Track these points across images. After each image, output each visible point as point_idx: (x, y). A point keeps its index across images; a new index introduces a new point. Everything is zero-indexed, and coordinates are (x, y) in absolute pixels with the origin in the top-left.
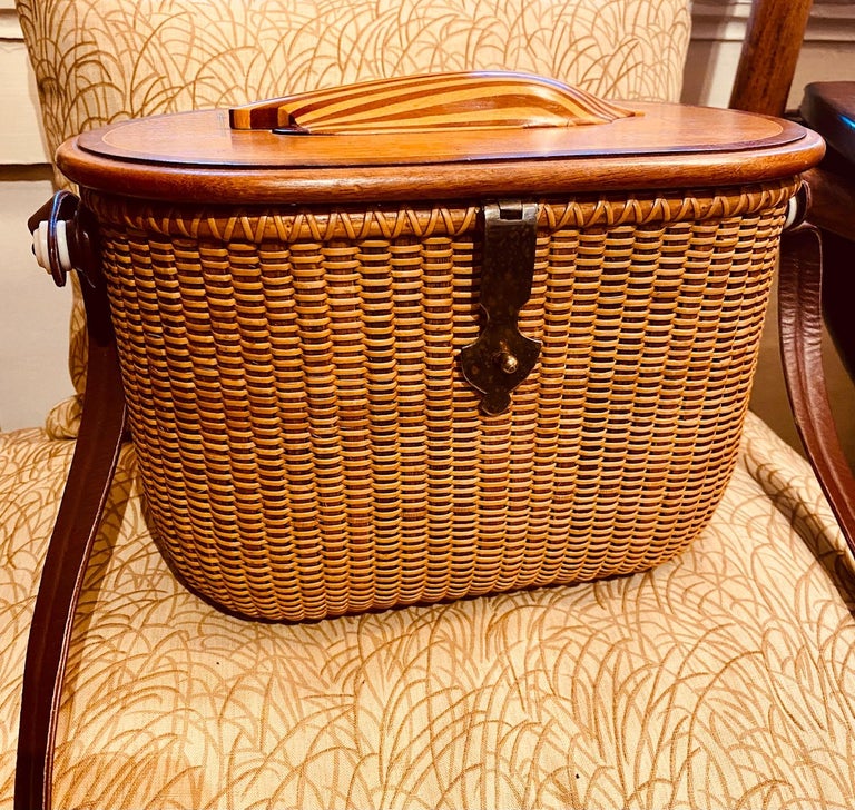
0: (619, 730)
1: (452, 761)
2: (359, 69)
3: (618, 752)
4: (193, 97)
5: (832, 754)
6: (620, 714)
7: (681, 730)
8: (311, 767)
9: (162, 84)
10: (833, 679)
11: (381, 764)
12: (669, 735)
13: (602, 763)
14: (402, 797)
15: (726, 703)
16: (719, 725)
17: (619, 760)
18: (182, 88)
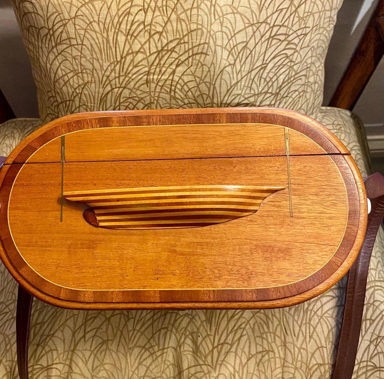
0: (219, 322)
1: (158, 324)
2: (154, 12)
3: (216, 330)
4: (75, 24)
5: (294, 345)
6: (221, 316)
7: (241, 327)
8: (112, 318)
9: (60, 17)
10: (308, 318)
11: (134, 321)
12: (236, 328)
13: (209, 333)
14: (139, 333)
15: (262, 319)
16: (256, 327)
17: (215, 333)
18: (69, 20)
